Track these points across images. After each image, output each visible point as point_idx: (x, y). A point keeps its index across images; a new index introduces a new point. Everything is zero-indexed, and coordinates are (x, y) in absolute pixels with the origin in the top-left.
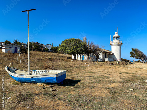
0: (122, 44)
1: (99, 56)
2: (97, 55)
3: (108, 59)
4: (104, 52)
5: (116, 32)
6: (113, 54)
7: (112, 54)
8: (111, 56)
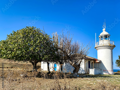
0: (114, 46)
1: (79, 65)
2: (75, 64)
3: (94, 71)
4: (86, 59)
5: (104, 29)
6: (100, 62)
7: (98, 61)
8: (97, 66)
